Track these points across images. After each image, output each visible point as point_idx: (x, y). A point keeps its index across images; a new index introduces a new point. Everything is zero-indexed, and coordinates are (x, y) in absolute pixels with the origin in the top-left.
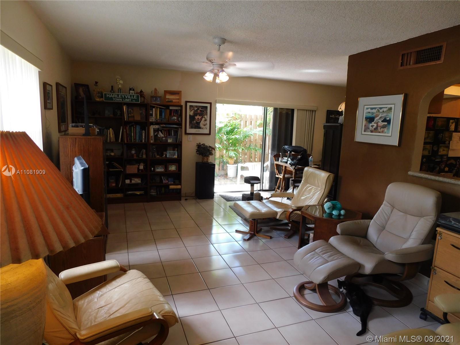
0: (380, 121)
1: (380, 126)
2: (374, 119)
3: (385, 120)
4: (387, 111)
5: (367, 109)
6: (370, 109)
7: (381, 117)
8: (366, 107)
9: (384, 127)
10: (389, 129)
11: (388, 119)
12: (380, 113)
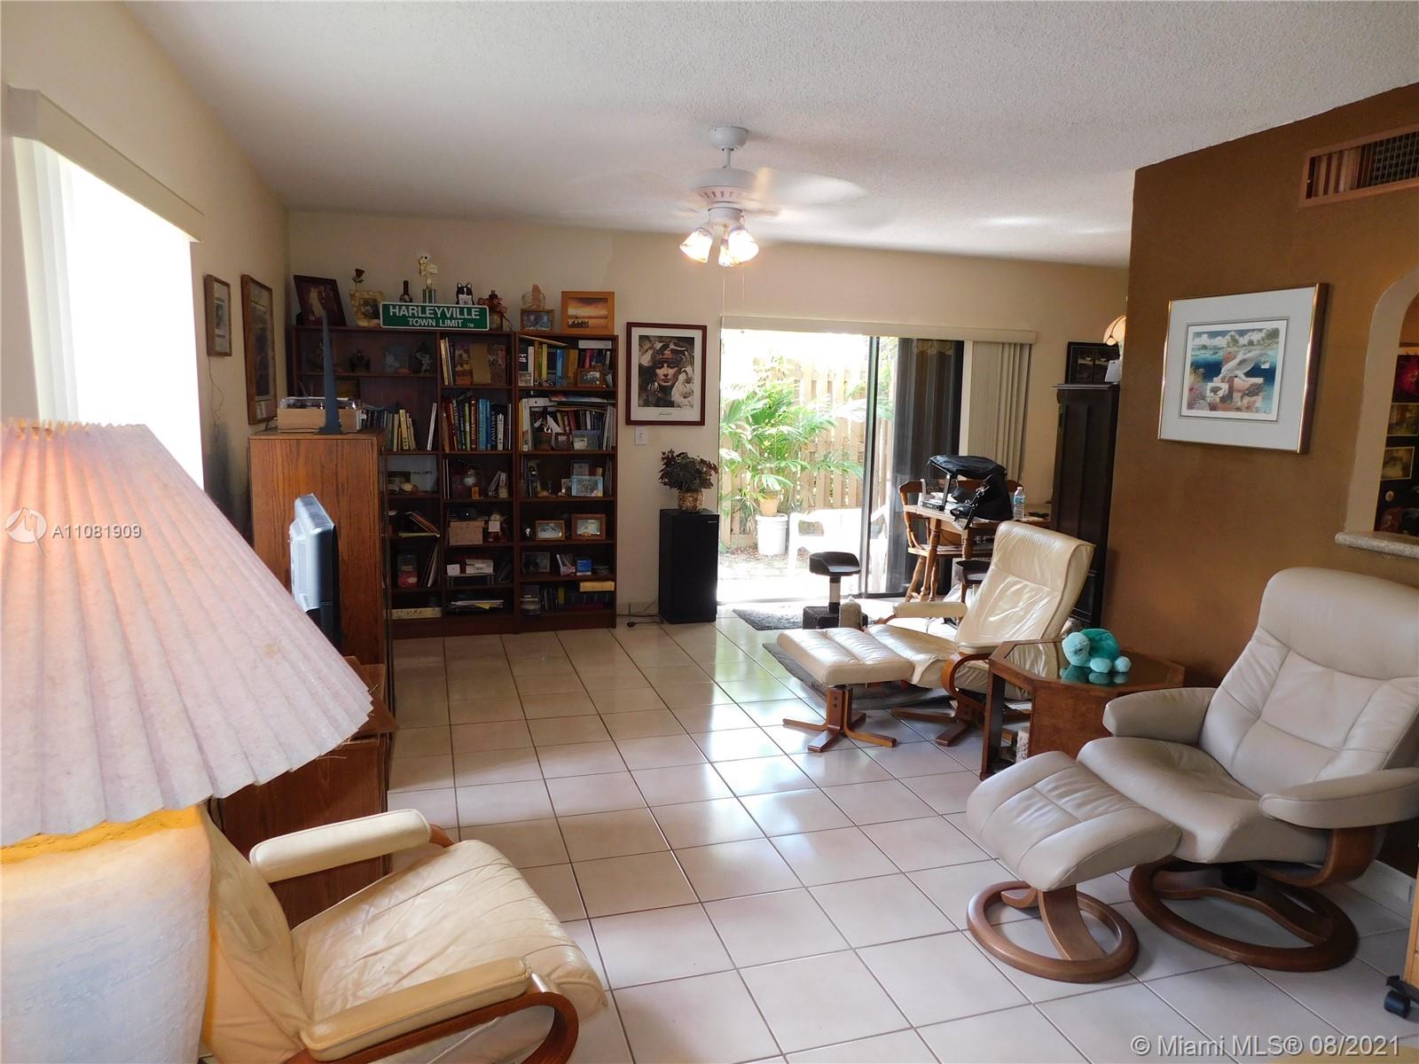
0: (1240, 373)
1: (1239, 391)
2: (1221, 369)
3: (1255, 371)
4: (1262, 342)
5: (1198, 335)
6: (1206, 335)
7: (1242, 362)
8: (1193, 330)
9: (1253, 391)
11: (1266, 366)
12: (1238, 347)
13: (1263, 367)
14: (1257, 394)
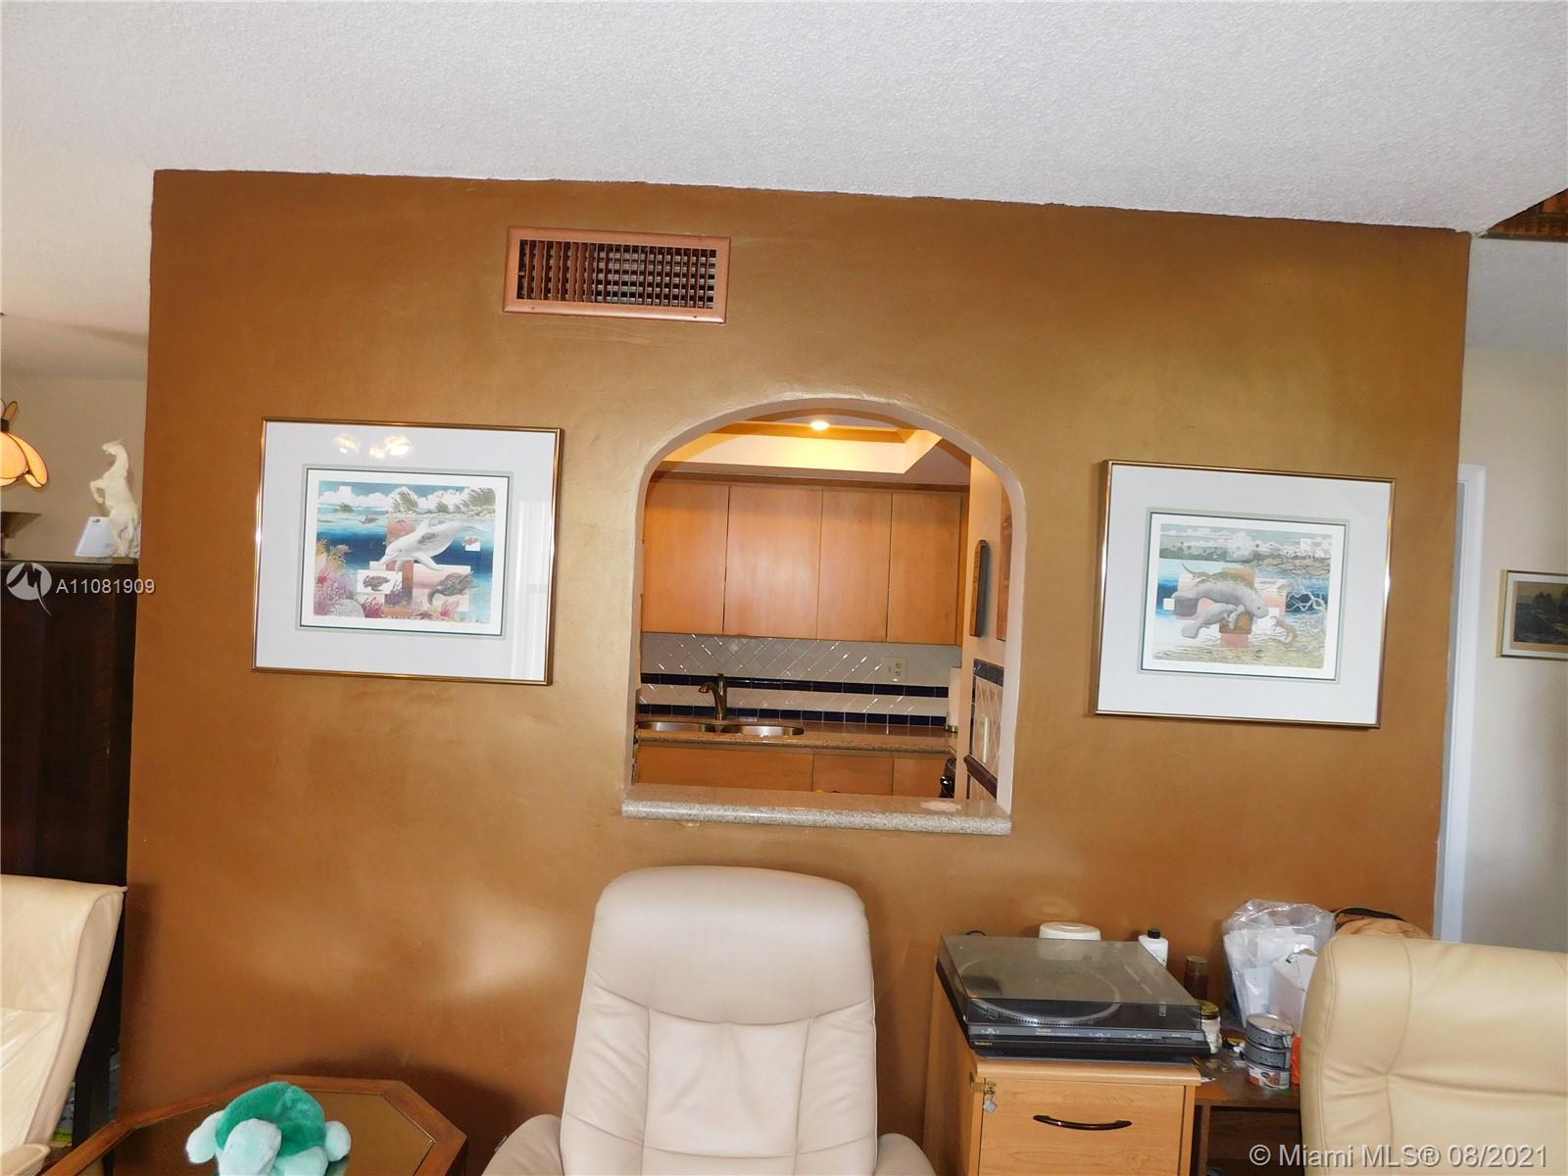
0: (425, 556)
1: (423, 585)
2: (385, 547)
3: (453, 555)
4: (463, 509)
5: (334, 486)
6: (349, 488)
7: (426, 539)
8: (315, 477)
9: (451, 588)
10: (482, 600)
11: (475, 547)
12: (418, 513)
13: (468, 548)
14: (461, 592)
